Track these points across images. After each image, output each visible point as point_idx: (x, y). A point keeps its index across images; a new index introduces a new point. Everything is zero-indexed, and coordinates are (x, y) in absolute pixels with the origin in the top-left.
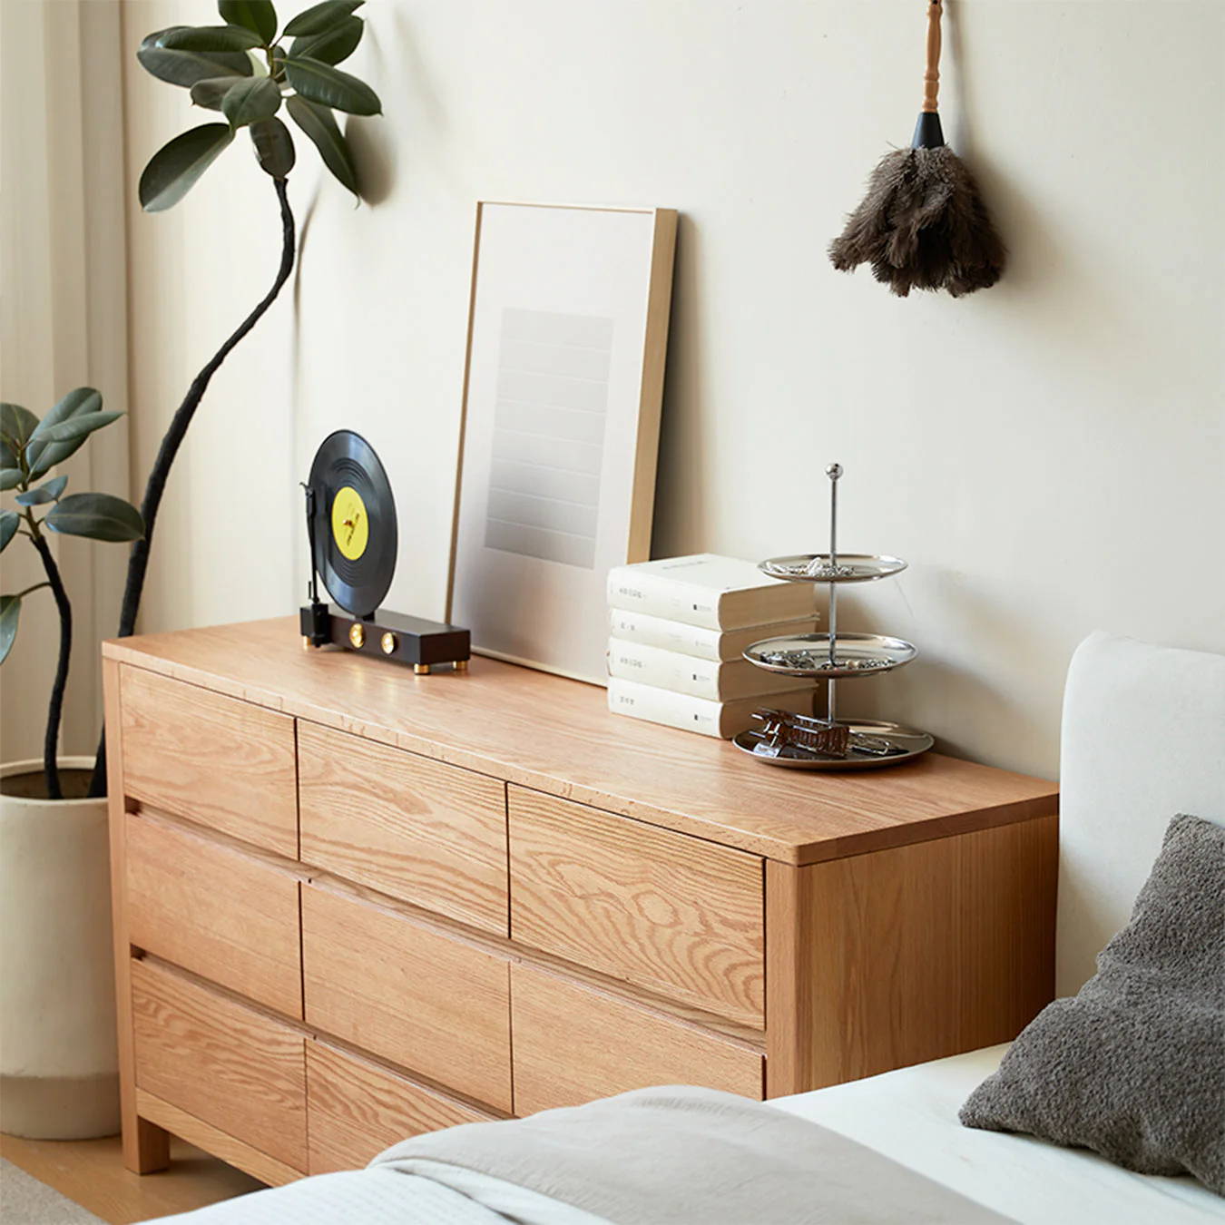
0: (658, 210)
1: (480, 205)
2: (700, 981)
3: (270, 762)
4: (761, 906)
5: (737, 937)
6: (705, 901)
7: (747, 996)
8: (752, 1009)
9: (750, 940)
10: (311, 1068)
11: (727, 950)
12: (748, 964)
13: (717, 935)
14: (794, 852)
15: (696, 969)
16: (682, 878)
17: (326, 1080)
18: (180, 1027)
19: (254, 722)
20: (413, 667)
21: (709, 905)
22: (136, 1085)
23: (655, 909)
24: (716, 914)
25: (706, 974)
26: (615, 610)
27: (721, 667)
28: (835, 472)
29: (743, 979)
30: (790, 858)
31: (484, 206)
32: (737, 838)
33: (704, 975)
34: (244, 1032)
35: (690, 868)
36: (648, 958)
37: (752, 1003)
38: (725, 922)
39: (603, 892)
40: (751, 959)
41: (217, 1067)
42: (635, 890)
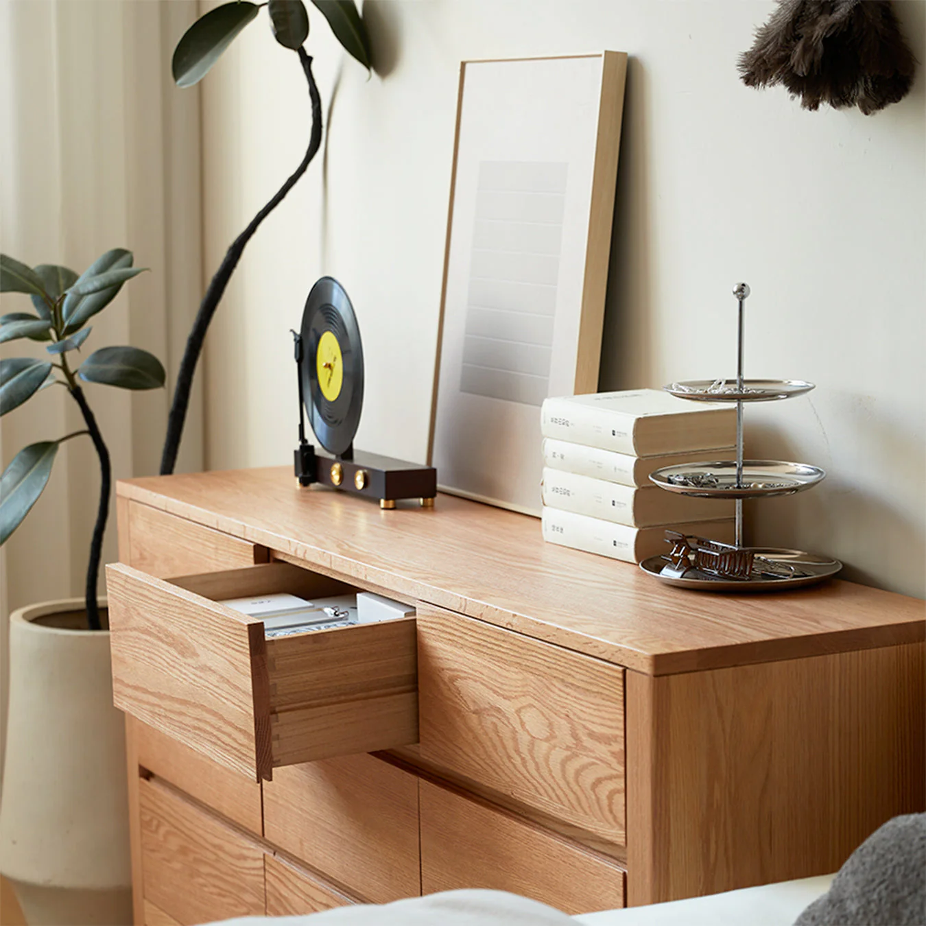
0: (606, 52)
1: (463, 64)
2: (571, 796)
4: (622, 718)
5: (602, 750)
6: (575, 714)
7: (611, 811)
8: (614, 823)
9: (613, 753)
10: (269, 882)
11: (593, 764)
12: (610, 778)
13: (585, 748)
14: (650, 662)
15: (568, 783)
16: (556, 691)
17: (280, 894)
18: (174, 843)
19: (225, 551)
20: (379, 503)
21: (580, 718)
22: (144, 897)
23: (535, 723)
24: (584, 727)
25: (576, 788)
26: (548, 440)
27: (636, 492)
28: (742, 291)
29: (607, 793)
30: (647, 668)
31: (468, 66)
32: (602, 649)
33: (574, 790)
34: (220, 848)
35: (563, 681)
36: (529, 772)
37: (615, 818)
38: (592, 735)
39: (491, 707)
40: (614, 772)
41: (201, 881)
42: (518, 704)
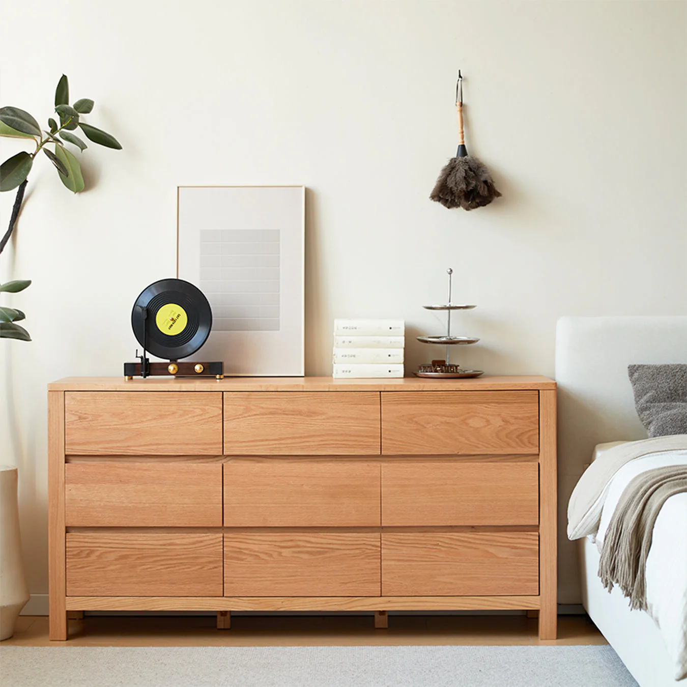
2: (502, 443)
3: (201, 415)
4: (537, 408)
5: (524, 422)
6: (505, 413)
10: (228, 546)
11: (518, 428)
12: (530, 431)
13: (513, 424)
16: (492, 407)
18: (111, 557)
20: (216, 377)
21: (508, 414)
22: (67, 596)
23: (475, 423)
26: (338, 337)
28: (451, 272)
29: (527, 437)
31: (180, 188)
32: (524, 386)
33: (504, 441)
34: (169, 544)
36: (471, 442)
37: (532, 444)
38: (517, 418)
39: (442, 423)
40: (532, 428)
41: (145, 567)
42: (462, 418)
